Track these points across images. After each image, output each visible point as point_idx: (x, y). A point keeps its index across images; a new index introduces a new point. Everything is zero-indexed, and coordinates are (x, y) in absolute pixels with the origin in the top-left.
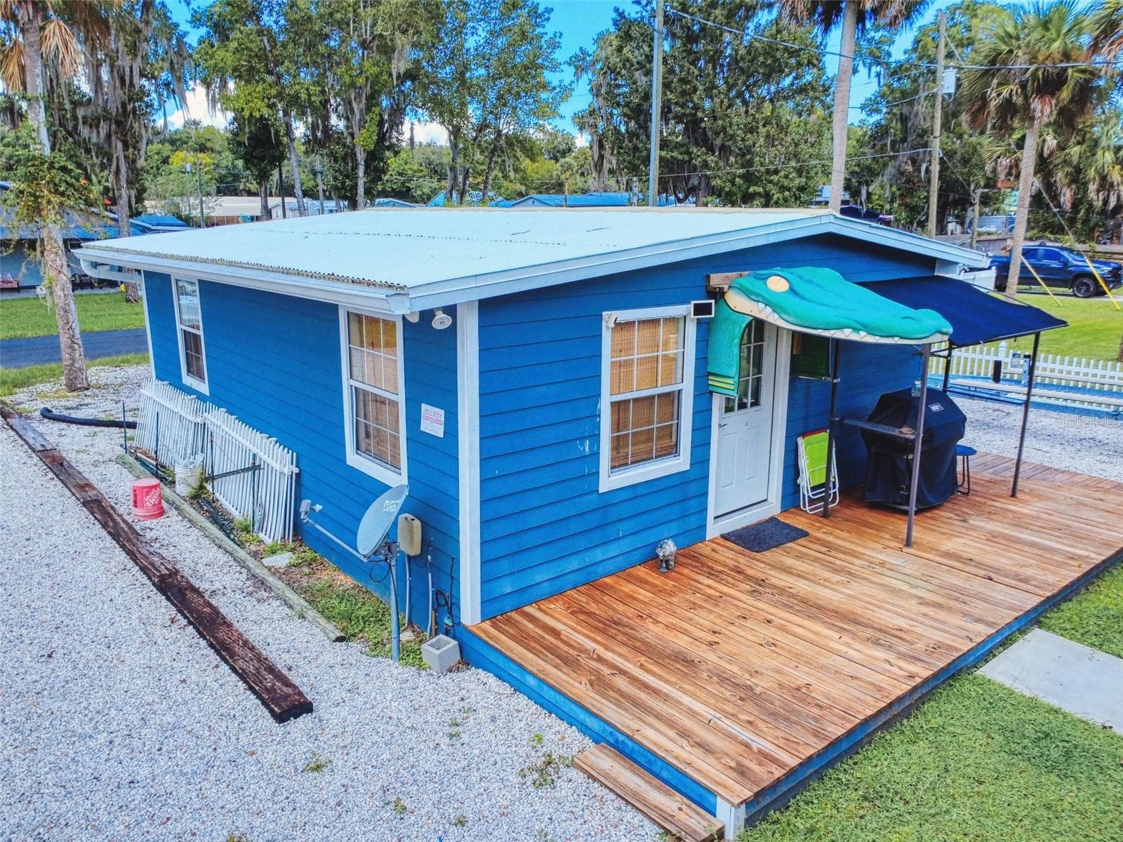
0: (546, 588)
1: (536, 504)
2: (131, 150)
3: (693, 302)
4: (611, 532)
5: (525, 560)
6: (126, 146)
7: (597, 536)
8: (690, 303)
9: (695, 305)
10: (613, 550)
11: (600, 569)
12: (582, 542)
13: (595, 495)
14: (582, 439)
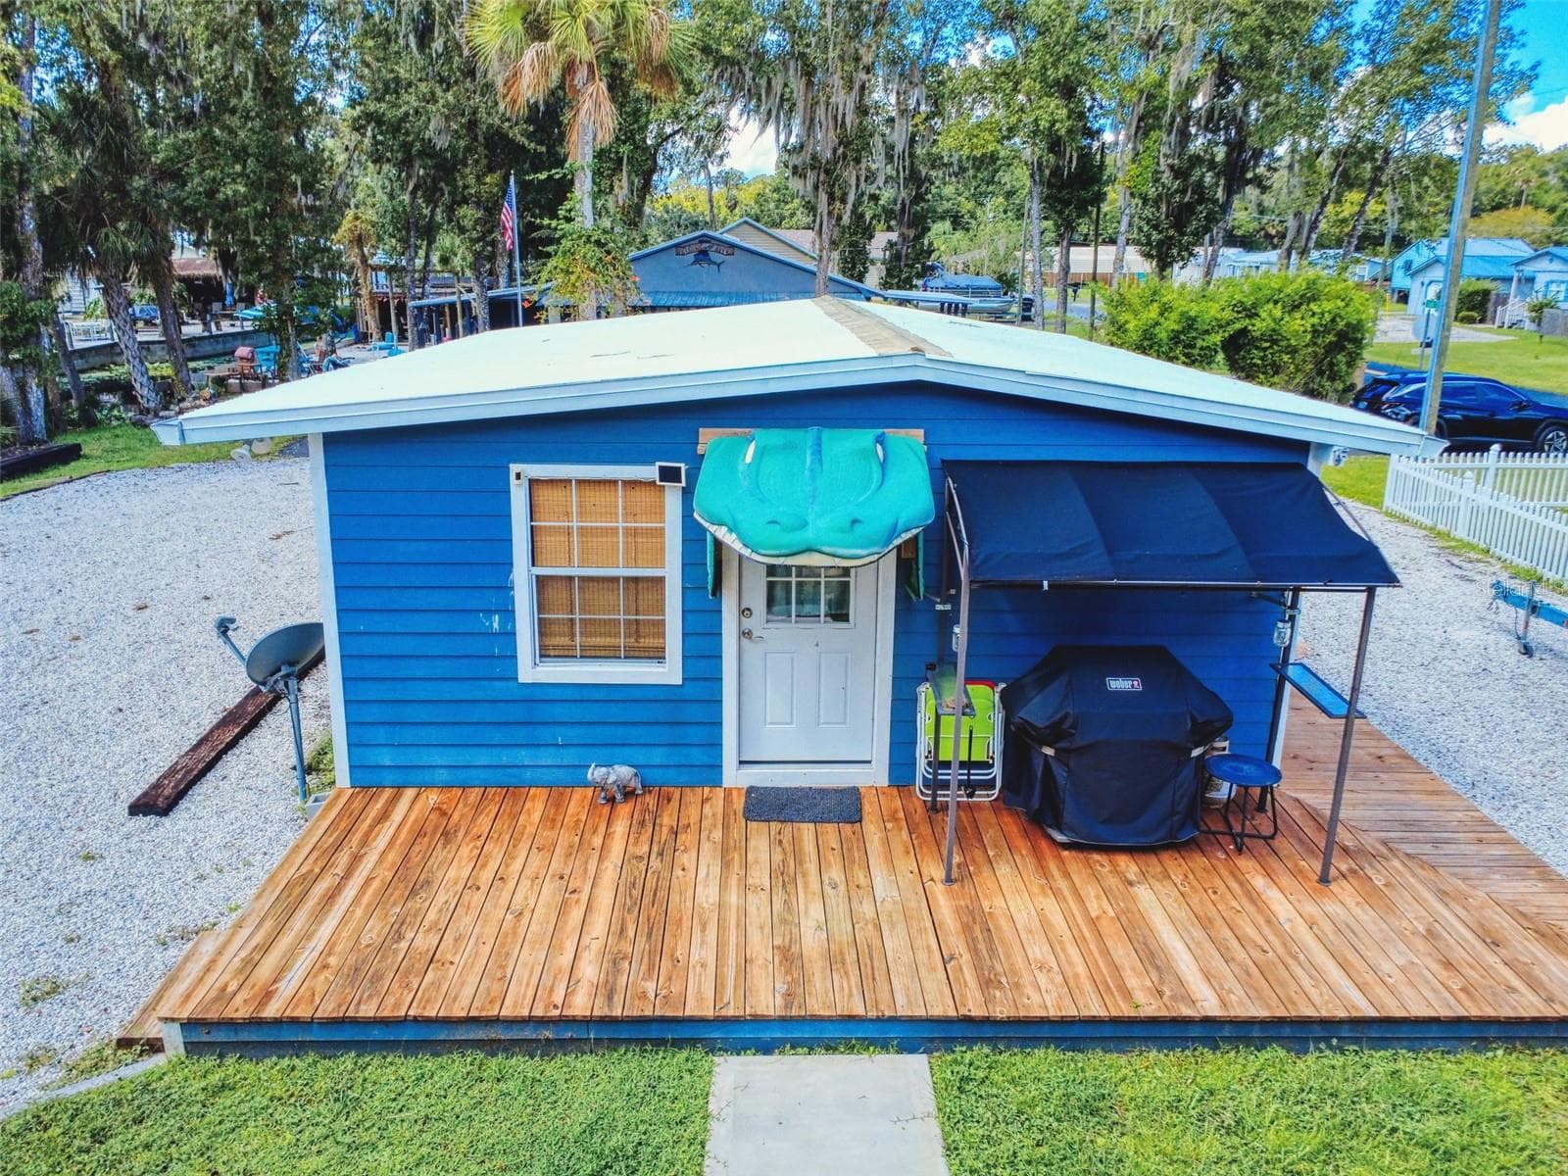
0: (443, 776)
1: (419, 674)
2: (838, 204)
3: (658, 464)
4: (544, 734)
5: (409, 735)
6: (831, 198)
7: (521, 734)
8: (652, 463)
9: (661, 468)
10: (546, 757)
11: (528, 774)
12: (497, 736)
13: (511, 684)
14: (489, 612)
